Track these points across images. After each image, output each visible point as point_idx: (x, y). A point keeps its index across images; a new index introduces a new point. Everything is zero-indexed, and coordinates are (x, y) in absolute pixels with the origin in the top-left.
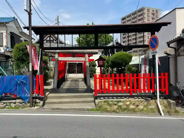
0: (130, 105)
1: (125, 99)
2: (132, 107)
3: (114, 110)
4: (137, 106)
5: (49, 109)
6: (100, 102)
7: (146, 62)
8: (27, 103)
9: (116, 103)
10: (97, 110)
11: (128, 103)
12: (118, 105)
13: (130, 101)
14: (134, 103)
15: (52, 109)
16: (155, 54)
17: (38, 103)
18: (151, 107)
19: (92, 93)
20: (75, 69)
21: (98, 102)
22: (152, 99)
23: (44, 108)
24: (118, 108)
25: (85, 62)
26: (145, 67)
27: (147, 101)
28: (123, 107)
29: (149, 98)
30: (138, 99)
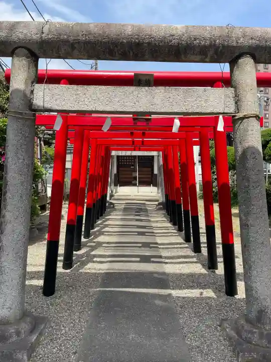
20: (134, 175)
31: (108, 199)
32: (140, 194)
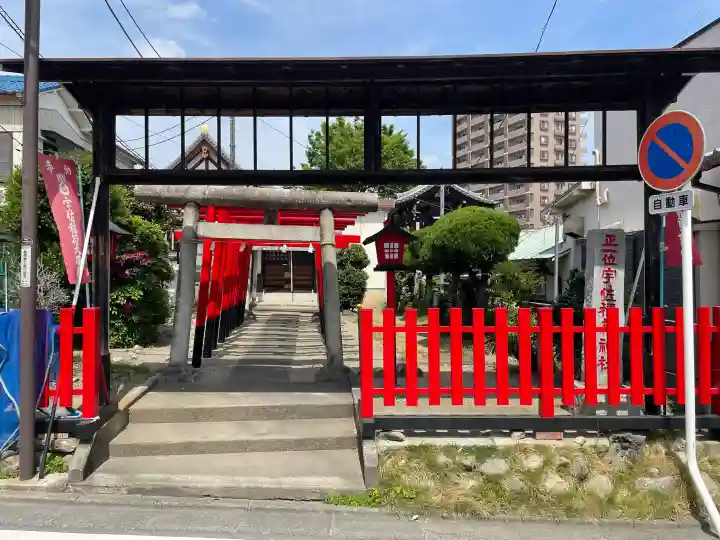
0: (544, 476)
1: (516, 439)
2: (554, 483)
3: (462, 499)
4: (582, 479)
5: (117, 488)
6: (389, 453)
7: (615, 251)
8: (5, 453)
9: (469, 461)
10: (374, 501)
11: (534, 462)
12: (482, 474)
13: (540, 449)
14: (565, 465)
15: (131, 491)
16: (677, 208)
17: (63, 454)
18: (649, 481)
19: (350, 391)
20: (286, 275)
21: (375, 451)
22: (651, 437)
23: (91, 487)
24: (480, 493)
25: (318, 247)
26: (608, 277)
27: (626, 448)
28: (506, 484)
29: (636, 431)
30: (580, 439)
31: (247, 307)
32: (295, 303)
